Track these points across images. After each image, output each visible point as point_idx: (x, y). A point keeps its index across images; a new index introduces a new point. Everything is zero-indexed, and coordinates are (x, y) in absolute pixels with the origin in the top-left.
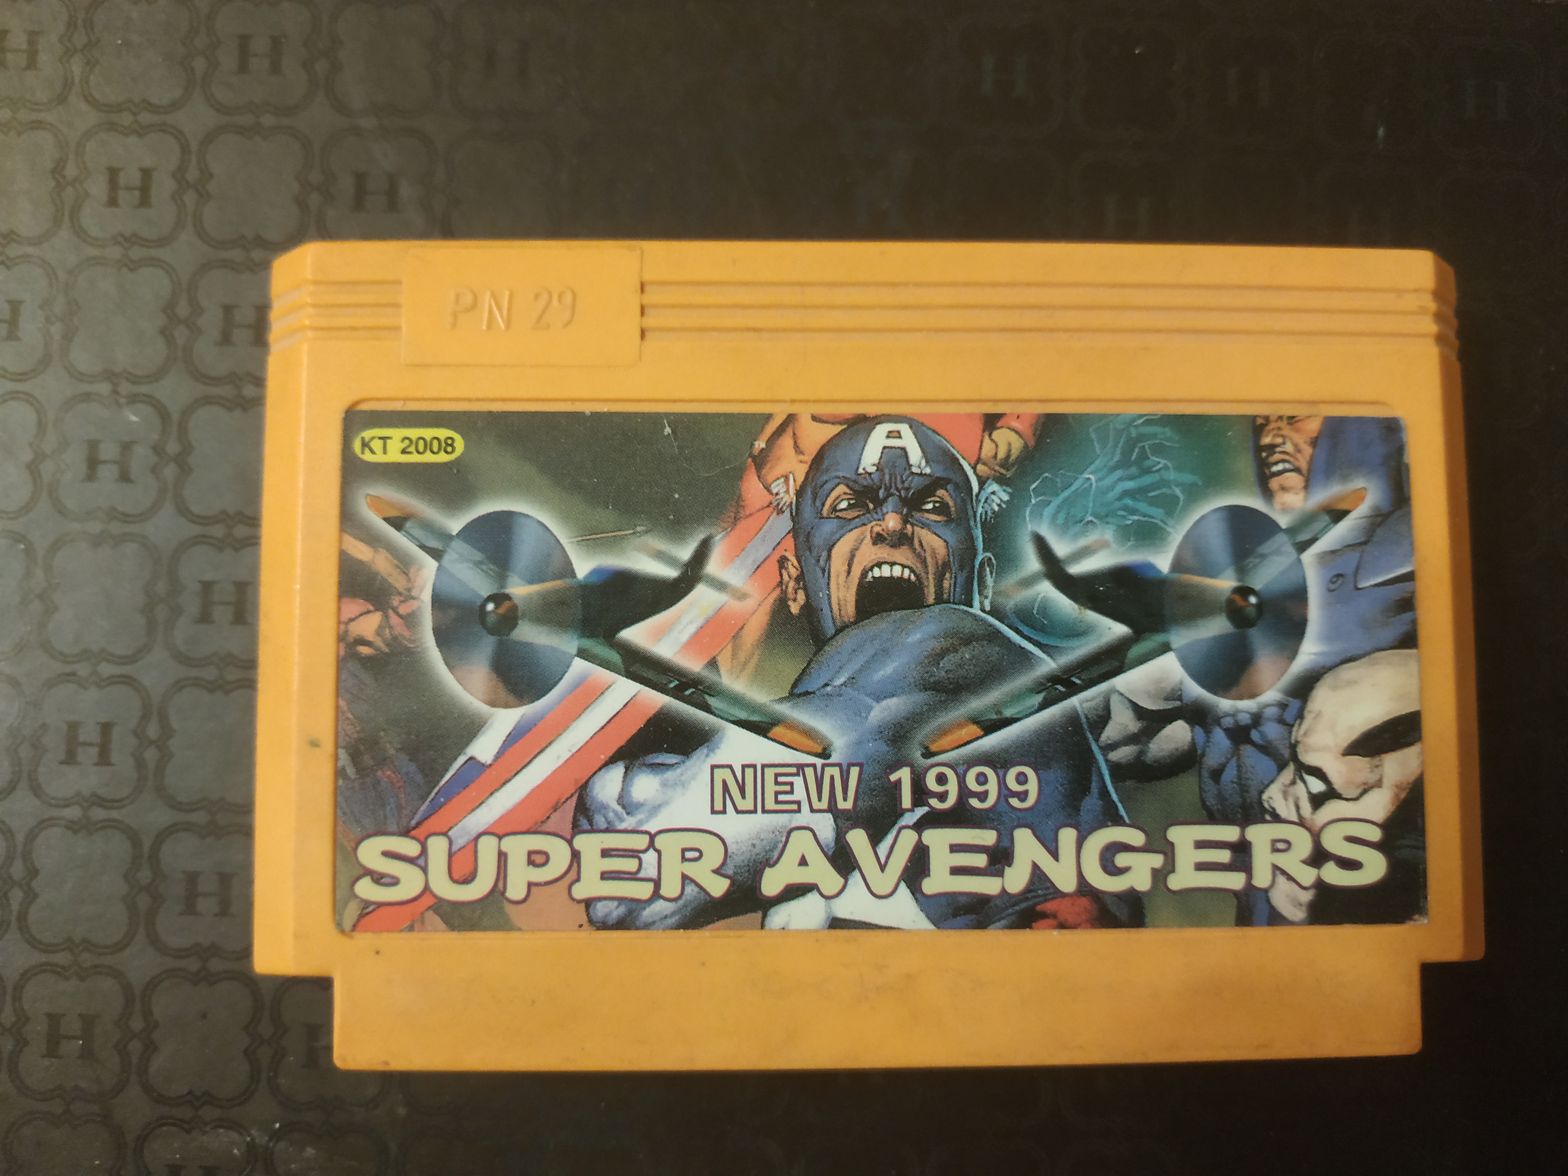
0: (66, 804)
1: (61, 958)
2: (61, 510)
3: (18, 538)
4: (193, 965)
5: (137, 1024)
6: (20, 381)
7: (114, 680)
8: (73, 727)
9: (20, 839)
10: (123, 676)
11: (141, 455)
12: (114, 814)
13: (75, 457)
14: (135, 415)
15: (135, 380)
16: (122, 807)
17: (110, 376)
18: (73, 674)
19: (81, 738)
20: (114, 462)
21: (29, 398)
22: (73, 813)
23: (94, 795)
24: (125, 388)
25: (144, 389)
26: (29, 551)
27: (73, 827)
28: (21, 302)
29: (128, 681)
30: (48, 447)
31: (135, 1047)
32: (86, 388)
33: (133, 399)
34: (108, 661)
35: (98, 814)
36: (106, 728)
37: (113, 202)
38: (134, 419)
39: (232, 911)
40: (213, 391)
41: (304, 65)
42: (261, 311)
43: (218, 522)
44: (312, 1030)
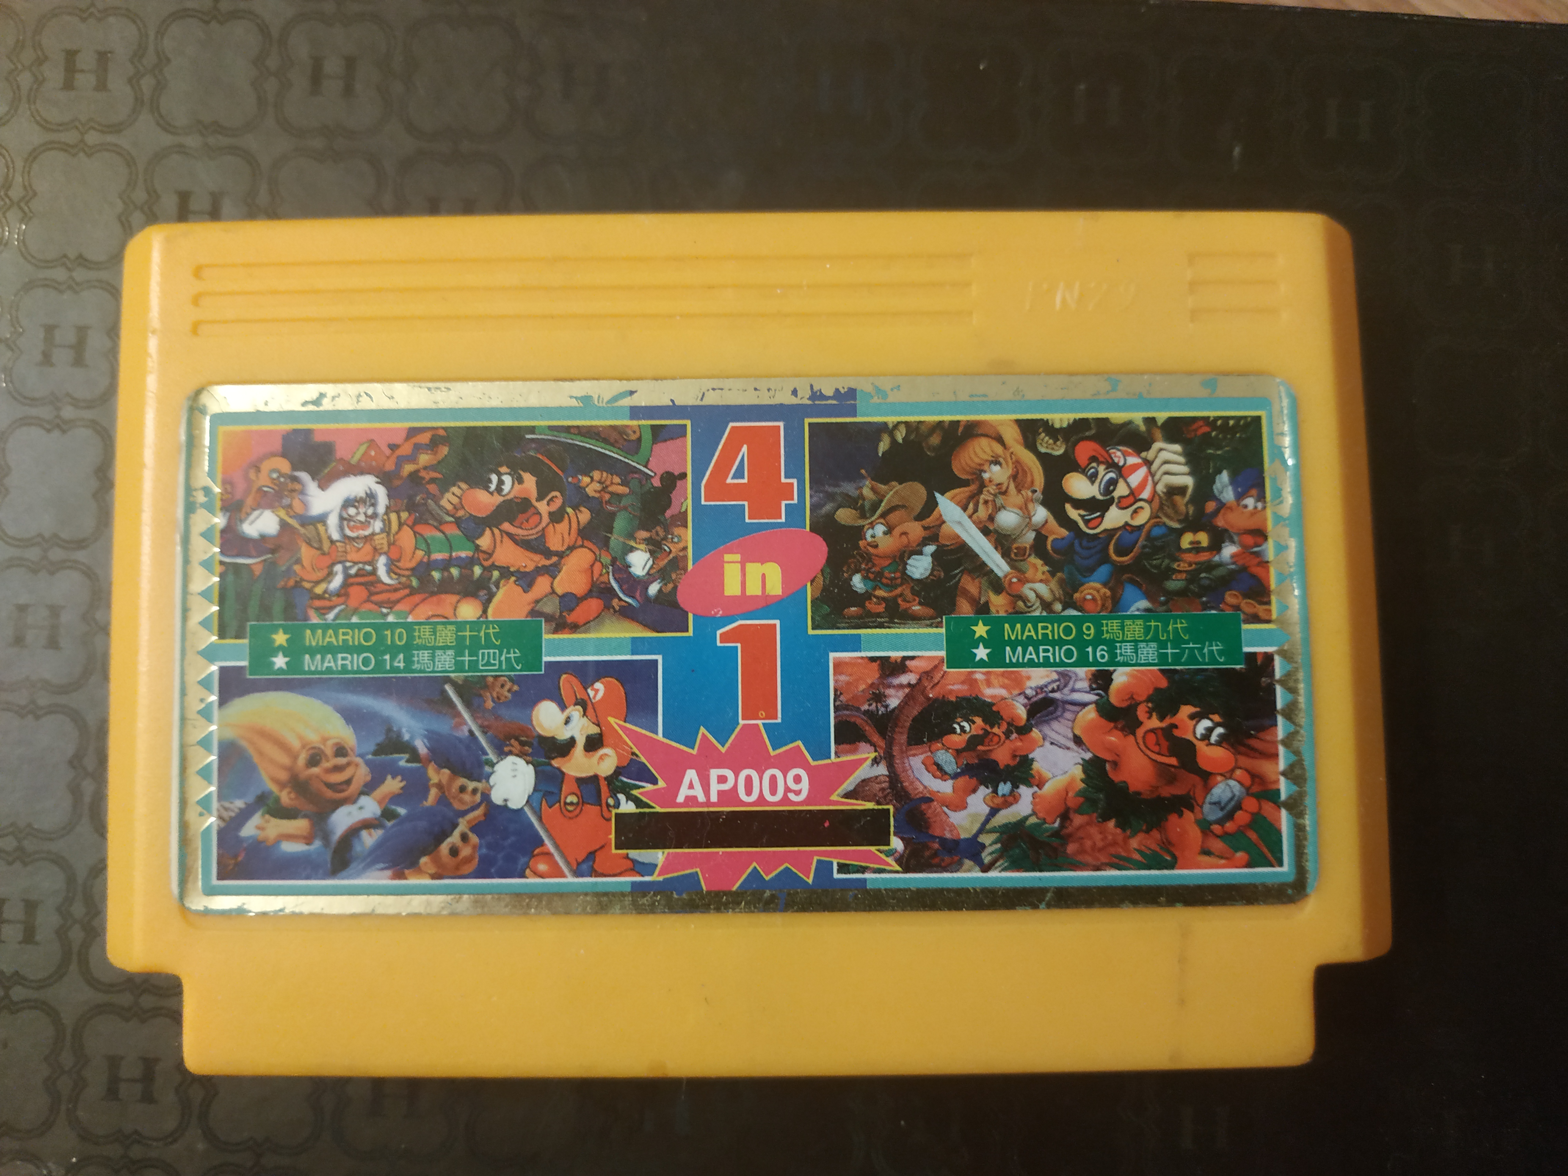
39: (38, 938)
40: (34, 412)
41: (130, 81)
42: (82, 331)
43: (33, 545)
44: (114, 1062)
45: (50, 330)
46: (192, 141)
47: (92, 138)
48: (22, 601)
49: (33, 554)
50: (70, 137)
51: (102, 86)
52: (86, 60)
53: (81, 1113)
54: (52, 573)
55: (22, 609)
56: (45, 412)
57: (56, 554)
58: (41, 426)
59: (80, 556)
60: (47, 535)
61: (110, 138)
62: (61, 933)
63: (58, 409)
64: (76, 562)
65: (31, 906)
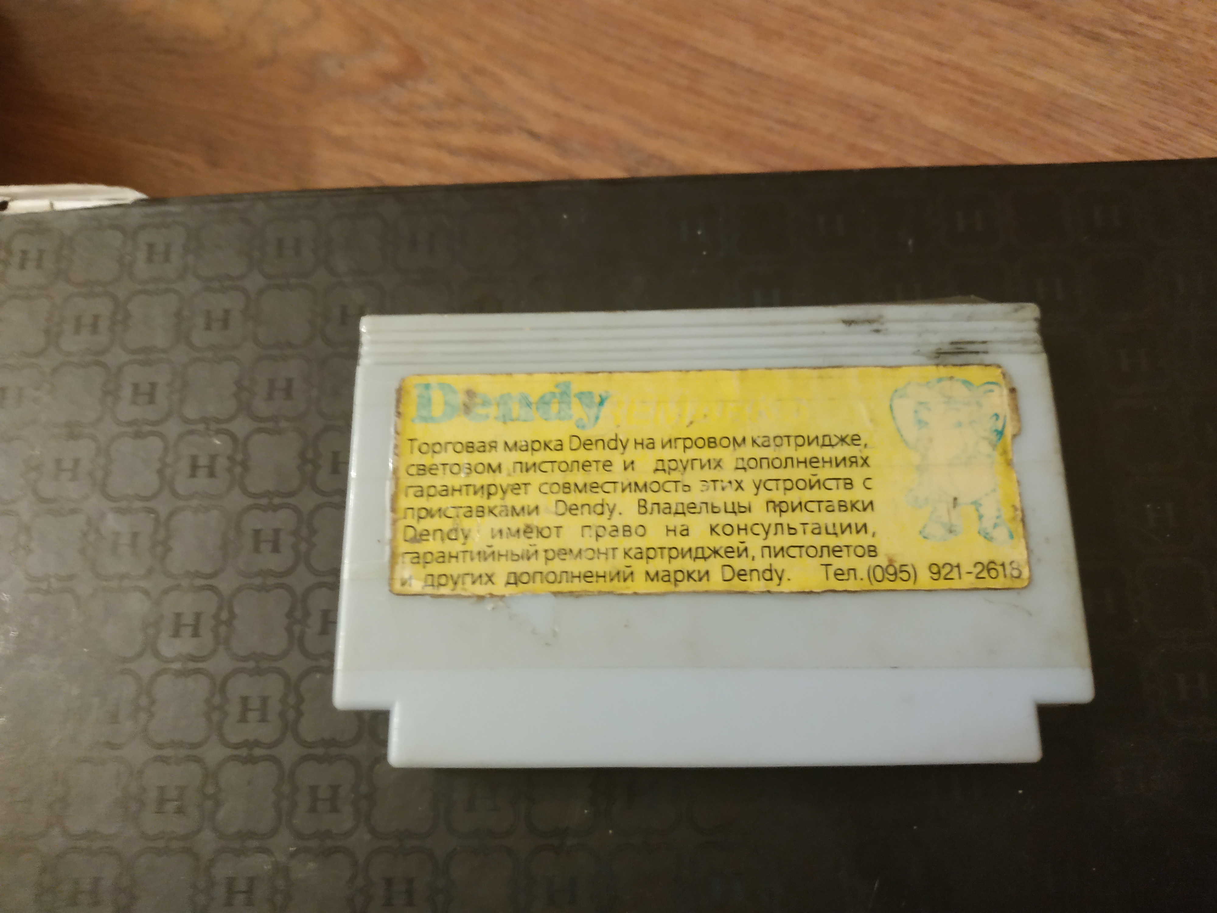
0: (173, 660)
1: (168, 752)
3: (150, 511)
4: (244, 752)
5: (210, 790)
6: (155, 425)
7: (203, 588)
8: (178, 615)
9: (145, 682)
10: (208, 585)
11: (222, 463)
12: (200, 665)
13: (184, 466)
14: (219, 440)
15: (218, 421)
16: (205, 661)
17: (204, 420)
18: (179, 585)
19: (183, 622)
20: (205, 467)
22: (177, 666)
23: (190, 654)
24: (214, 426)
25: (224, 426)
26: (157, 518)
27: (177, 674)
28: (156, 384)
29: (211, 588)
30: (169, 459)
31: (209, 804)
32: (191, 427)
33: (218, 432)
34: (200, 577)
35: (192, 665)
36: (198, 616)
37: (208, 327)
38: (218, 442)
39: (268, 718)
40: (263, 425)
41: (313, 251)
42: (289, 381)
43: (264, 497)
44: (314, 789)
45: (272, 382)
46: (348, 280)
47: (293, 281)
48: (259, 527)
49: (264, 501)
50: (281, 281)
51: (297, 254)
52: (289, 242)
53: (295, 821)
54: (275, 511)
55: (257, 532)
56: (270, 425)
57: (277, 501)
58: (267, 433)
59: (291, 500)
60: (272, 490)
61: (302, 281)
62: (282, 715)
63: (277, 423)
64: (289, 504)
65: (264, 700)
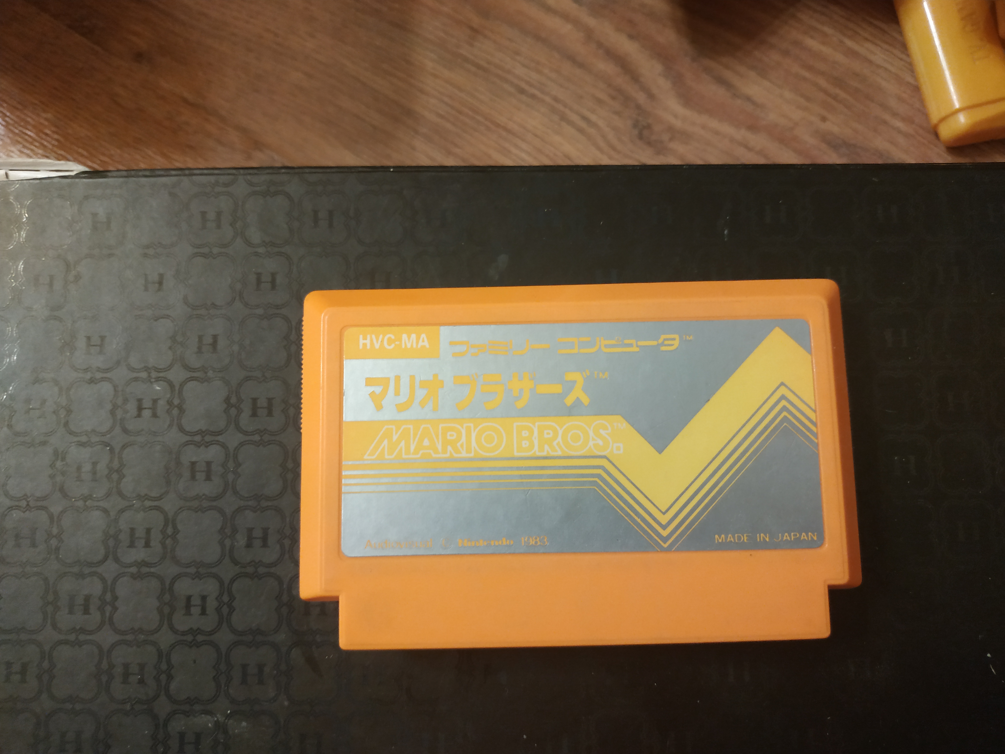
0: (130, 565)
1: (129, 637)
2: (125, 431)
3: (106, 444)
4: (190, 638)
5: (164, 667)
6: (106, 373)
7: (152, 508)
8: (132, 530)
9: (109, 583)
10: (155, 506)
11: (162, 405)
12: (152, 570)
13: (132, 407)
14: (158, 387)
15: (158, 370)
16: (156, 566)
17: (147, 369)
18: (132, 506)
19: (137, 535)
20: (150, 408)
21: (109, 380)
22: (134, 570)
23: (143, 561)
24: (154, 374)
25: (161, 375)
26: (112, 450)
27: (134, 577)
28: (105, 337)
29: (157, 508)
30: (119, 402)
31: (163, 677)
32: (135, 375)
33: (158, 379)
34: (149, 500)
35: (145, 570)
36: (148, 531)
37: (146, 289)
39: (207, 612)
40: (194, 374)
41: (231, 225)
42: (215, 337)
43: (197, 434)
44: (244, 667)
45: (200, 338)
46: (261, 250)
47: (215, 250)
48: (194, 459)
49: (198, 438)
50: (206, 250)
51: (219, 227)
52: (212, 215)
53: (231, 691)
54: (207, 447)
55: (193, 464)
56: (200, 374)
57: (208, 438)
58: (198, 381)
59: (220, 438)
60: (204, 429)
61: (223, 250)
62: (218, 610)
63: (206, 373)
64: (217, 441)
65: (204, 598)
